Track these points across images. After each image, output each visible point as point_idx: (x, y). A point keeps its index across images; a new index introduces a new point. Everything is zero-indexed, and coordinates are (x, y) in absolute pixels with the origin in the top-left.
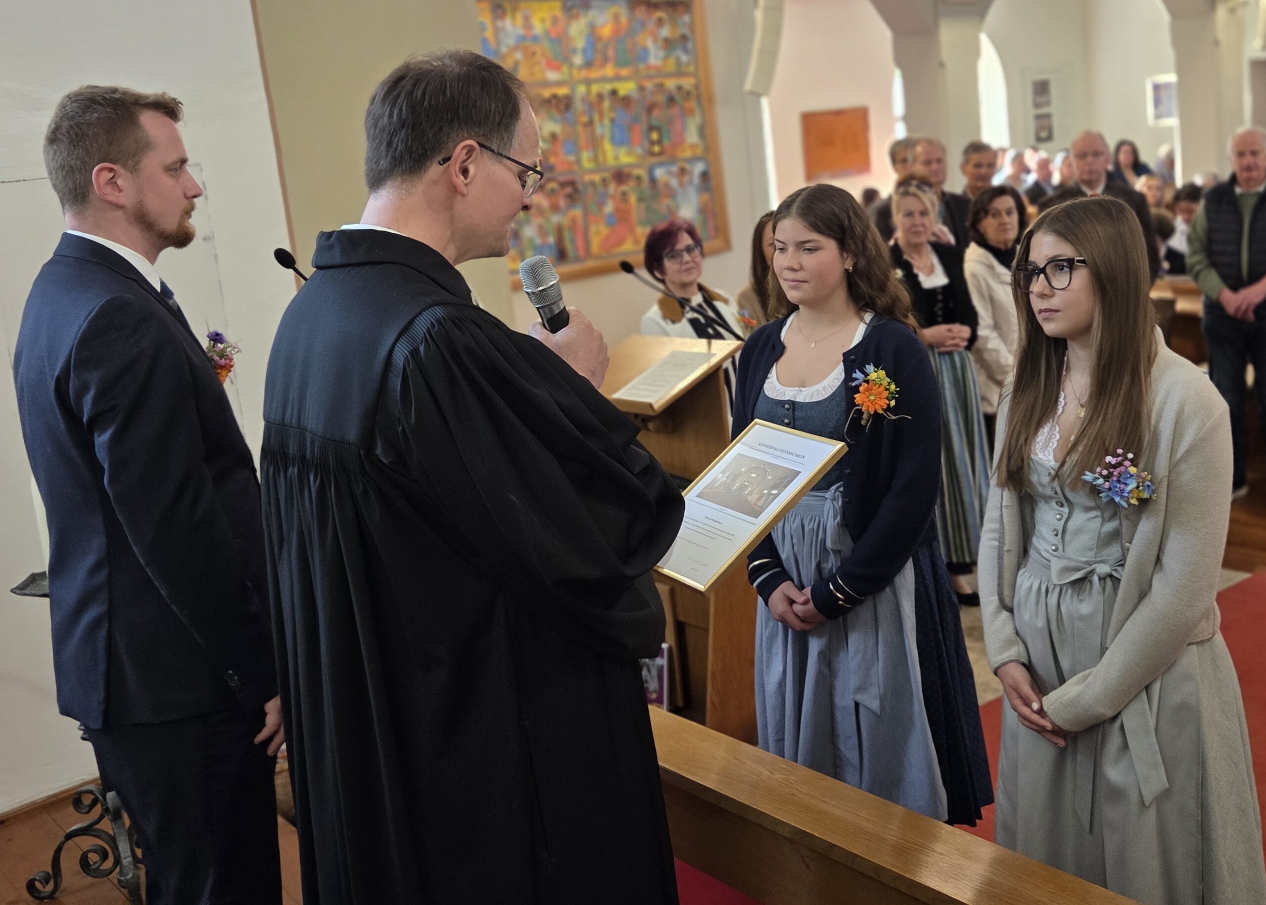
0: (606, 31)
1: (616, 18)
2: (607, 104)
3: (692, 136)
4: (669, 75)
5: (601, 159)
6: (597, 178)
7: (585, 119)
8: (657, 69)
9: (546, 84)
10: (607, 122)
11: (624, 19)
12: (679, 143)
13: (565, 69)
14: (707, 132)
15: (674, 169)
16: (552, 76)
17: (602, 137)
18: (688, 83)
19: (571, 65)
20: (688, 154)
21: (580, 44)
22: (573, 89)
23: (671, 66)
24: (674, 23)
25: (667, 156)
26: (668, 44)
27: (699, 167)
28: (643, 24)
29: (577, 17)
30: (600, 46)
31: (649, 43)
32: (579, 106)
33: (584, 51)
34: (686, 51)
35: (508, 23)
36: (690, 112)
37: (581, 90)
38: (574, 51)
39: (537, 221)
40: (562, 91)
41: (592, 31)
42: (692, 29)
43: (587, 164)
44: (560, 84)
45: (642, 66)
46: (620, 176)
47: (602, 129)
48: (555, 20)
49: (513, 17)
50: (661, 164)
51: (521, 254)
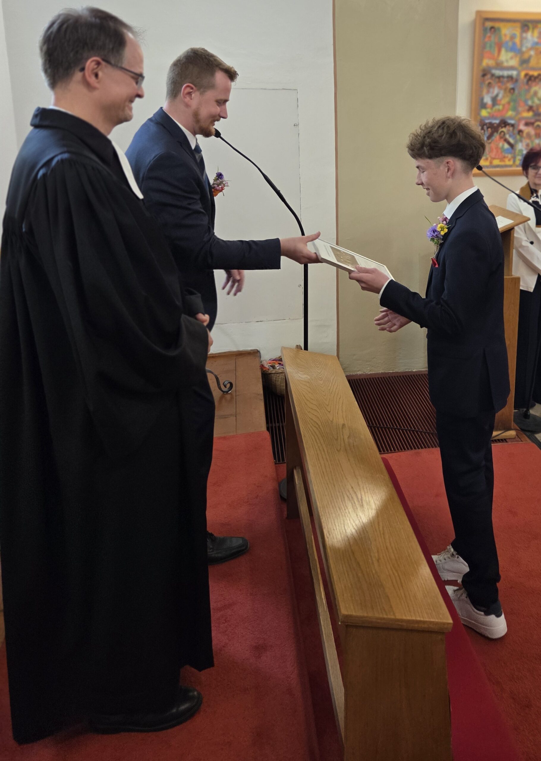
51: (514, 158)
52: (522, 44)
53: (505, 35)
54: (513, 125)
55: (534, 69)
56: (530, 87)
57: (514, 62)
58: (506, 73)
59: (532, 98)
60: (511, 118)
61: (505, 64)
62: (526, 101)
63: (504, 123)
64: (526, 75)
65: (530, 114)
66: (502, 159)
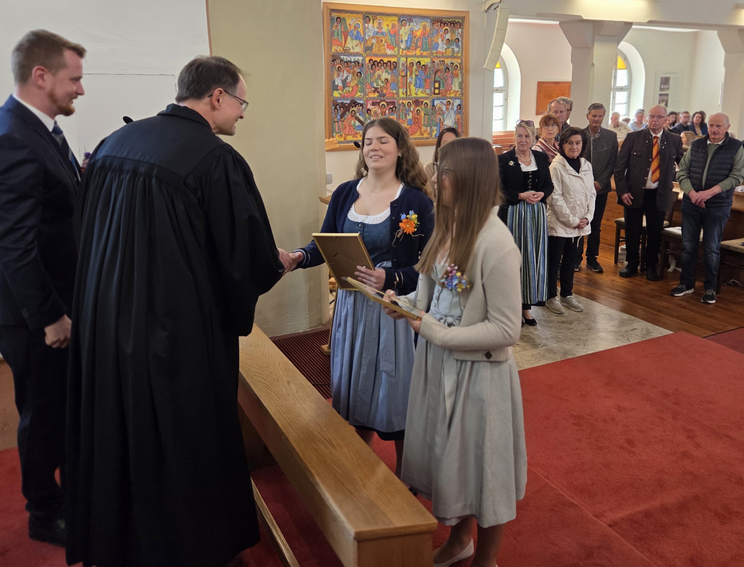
4: (448, 57)
6: (406, 102)
7: (403, 74)
8: (442, 53)
9: (386, 56)
10: (414, 76)
11: (428, 29)
13: (396, 49)
16: (389, 52)
17: (411, 83)
20: (452, 95)
22: (399, 59)
23: (449, 52)
24: (453, 33)
25: (442, 95)
26: (449, 42)
27: (457, 102)
32: (401, 67)
35: (370, 25)
37: (403, 60)
40: (393, 60)
43: (401, 95)
44: (392, 56)
46: (417, 102)
47: (411, 79)
48: (394, 26)
49: (373, 23)
50: (438, 99)
54: (362, 105)
55: (376, 55)
56: (374, 71)
58: (353, 59)
59: (376, 81)
60: (360, 98)
62: (372, 83)
63: (354, 103)
64: (370, 60)
65: (376, 95)
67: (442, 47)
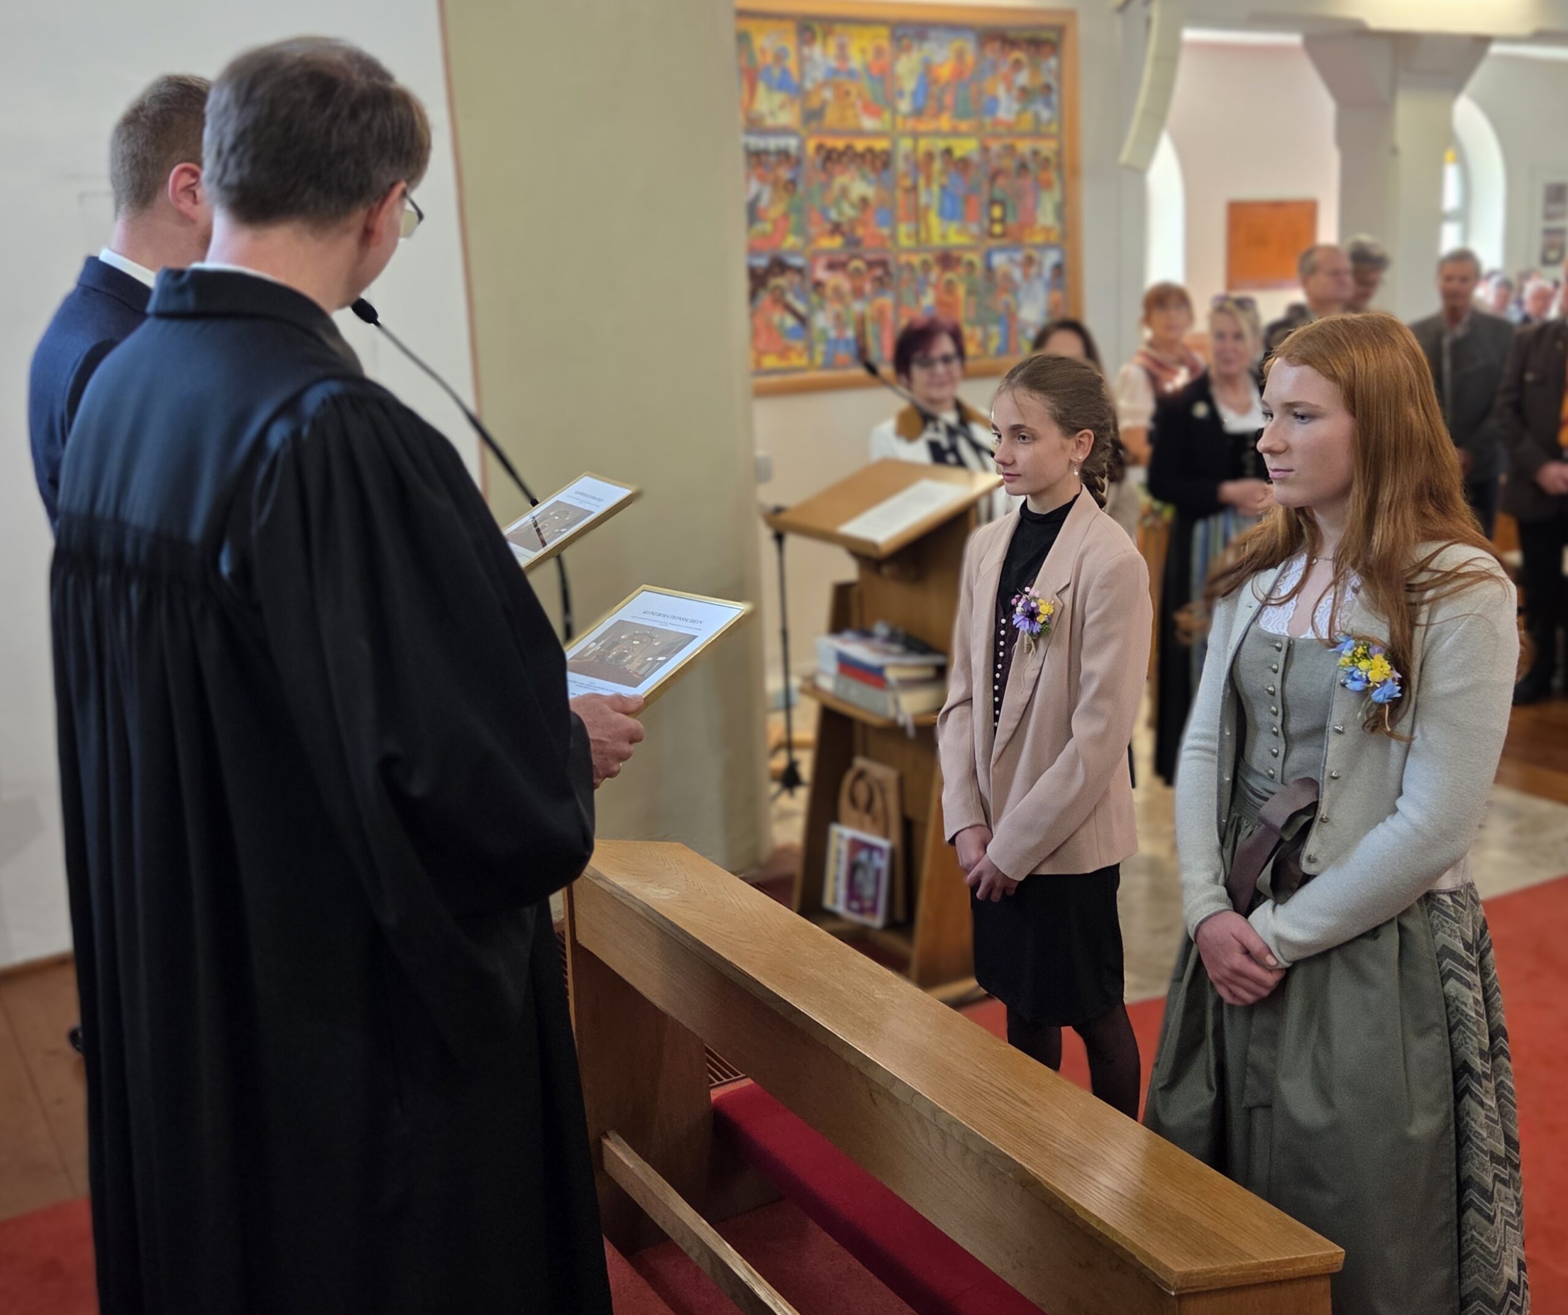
0: (945, 72)
1: (960, 55)
2: (937, 165)
3: (1046, 216)
4: (1023, 135)
5: (923, 235)
6: (916, 260)
7: (907, 182)
8: (1009, 126)
9: (860, 133)
10: (935, 188)
11: (970, 57)
12: (1028, 223)
13: (887, 116)
14: (1066, 211)
15: (1019, 256)
16: (869, 123)
17: (927, 208)
18: (1047, 148)
19: (895, 111)
20: (1039, 239)
21: (909, 84)
22: (895, 143)
23: (1027, 123)
24: (1035, 69)
25: (1012, 239)
26: (1025, 94)
27: (1051, 258)
28: (994, 66)
29: (908, 49)
30: (935, 90)
31: (1001, 92)
32: (900, 165)
33: (914, 95)
34: (1048, 104)
35: (816, 51)
36: (1047, 185)
37: (906, 144)
38: (901, 94)
39: (833, 308)
40: (881, 145)
41: (927, 72)
42: (1059, 77)
43: (904, 241)
44: (877, 134)
45: (988, 120)
46: (947, 260)
47: (930, 196)
48: (879, 51)
49: (824, 44)
50: (1002, 249)
51: (810, 349)
52: (802, 74)
53: (763, 51)
54: (799, 271)
55: (835, 133)
56: (830, 176)
57: (787, 117)
58: (773, 143)
59: (837, 203)
60: (794, 252)
61: (769, 122)
62: (824, 212)
63: (778, 266)
64: (820, 148)
65: (836, 242)
66: (784, 353)
67: (1007, 109)
